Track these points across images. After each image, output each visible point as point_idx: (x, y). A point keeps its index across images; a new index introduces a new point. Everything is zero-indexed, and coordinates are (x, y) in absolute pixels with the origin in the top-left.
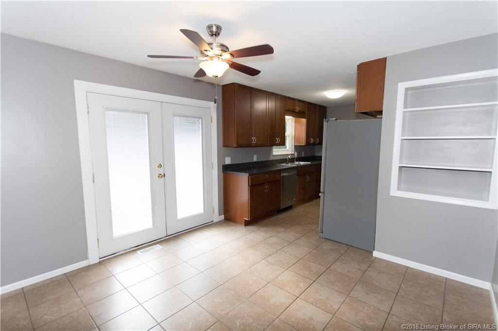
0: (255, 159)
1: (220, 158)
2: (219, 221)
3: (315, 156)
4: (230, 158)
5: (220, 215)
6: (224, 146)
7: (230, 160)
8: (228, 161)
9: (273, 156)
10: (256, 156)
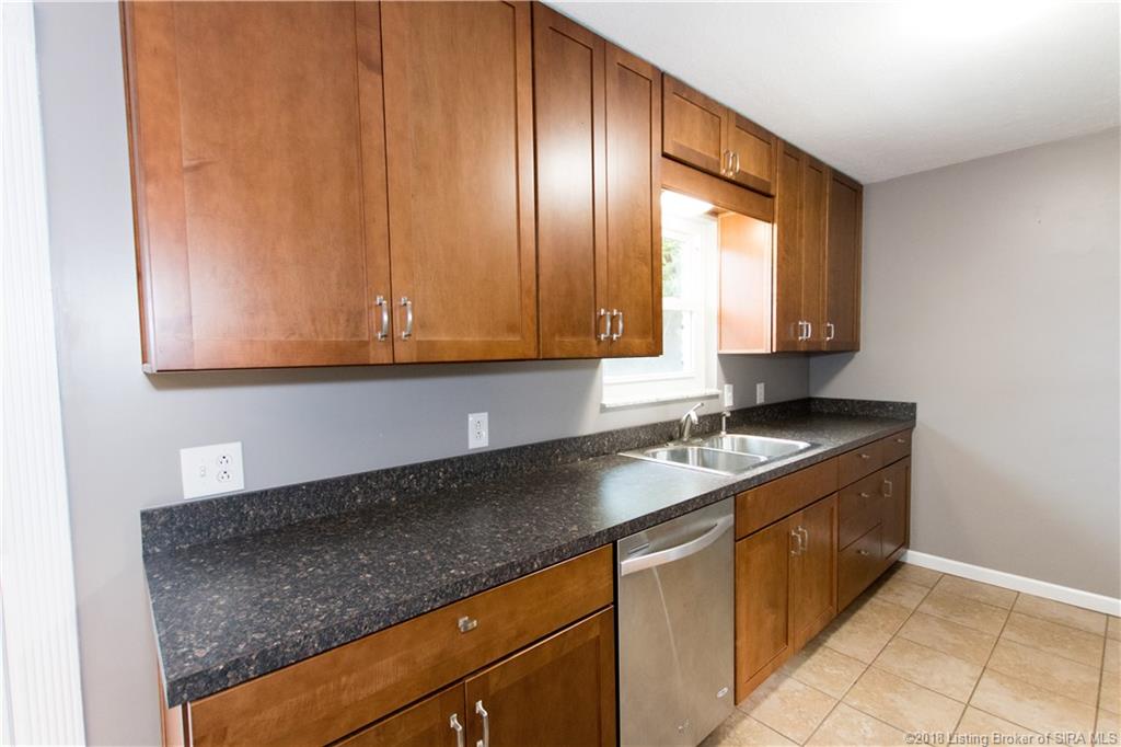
0: (479, 436)
3: (809, 401)
9: (603, 409)
10: (484, 417)
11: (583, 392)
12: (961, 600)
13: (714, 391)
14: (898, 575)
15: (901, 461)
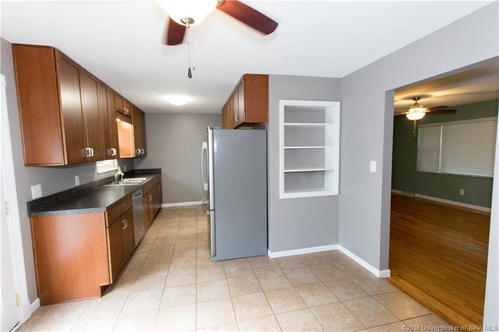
0: (77, 182)
1: (22, 188)
2: (33, 315)
3: (134, 171)
4: (39, 186)
5: (31, 303)
6: (28, 165)
7: (40, 189)
8: (36, 193)
10: (78, 176)
11: (94, 169)
12: (174, 211)
13: (116, 168)
14: (161, 210)
15: (159, 182)
